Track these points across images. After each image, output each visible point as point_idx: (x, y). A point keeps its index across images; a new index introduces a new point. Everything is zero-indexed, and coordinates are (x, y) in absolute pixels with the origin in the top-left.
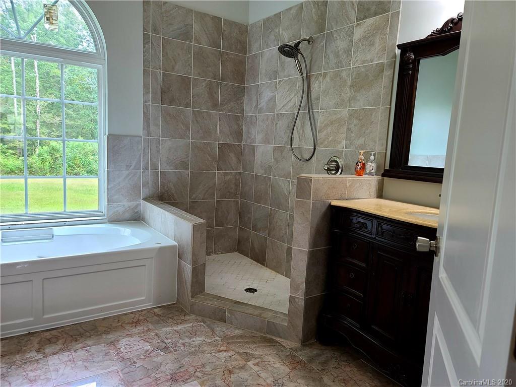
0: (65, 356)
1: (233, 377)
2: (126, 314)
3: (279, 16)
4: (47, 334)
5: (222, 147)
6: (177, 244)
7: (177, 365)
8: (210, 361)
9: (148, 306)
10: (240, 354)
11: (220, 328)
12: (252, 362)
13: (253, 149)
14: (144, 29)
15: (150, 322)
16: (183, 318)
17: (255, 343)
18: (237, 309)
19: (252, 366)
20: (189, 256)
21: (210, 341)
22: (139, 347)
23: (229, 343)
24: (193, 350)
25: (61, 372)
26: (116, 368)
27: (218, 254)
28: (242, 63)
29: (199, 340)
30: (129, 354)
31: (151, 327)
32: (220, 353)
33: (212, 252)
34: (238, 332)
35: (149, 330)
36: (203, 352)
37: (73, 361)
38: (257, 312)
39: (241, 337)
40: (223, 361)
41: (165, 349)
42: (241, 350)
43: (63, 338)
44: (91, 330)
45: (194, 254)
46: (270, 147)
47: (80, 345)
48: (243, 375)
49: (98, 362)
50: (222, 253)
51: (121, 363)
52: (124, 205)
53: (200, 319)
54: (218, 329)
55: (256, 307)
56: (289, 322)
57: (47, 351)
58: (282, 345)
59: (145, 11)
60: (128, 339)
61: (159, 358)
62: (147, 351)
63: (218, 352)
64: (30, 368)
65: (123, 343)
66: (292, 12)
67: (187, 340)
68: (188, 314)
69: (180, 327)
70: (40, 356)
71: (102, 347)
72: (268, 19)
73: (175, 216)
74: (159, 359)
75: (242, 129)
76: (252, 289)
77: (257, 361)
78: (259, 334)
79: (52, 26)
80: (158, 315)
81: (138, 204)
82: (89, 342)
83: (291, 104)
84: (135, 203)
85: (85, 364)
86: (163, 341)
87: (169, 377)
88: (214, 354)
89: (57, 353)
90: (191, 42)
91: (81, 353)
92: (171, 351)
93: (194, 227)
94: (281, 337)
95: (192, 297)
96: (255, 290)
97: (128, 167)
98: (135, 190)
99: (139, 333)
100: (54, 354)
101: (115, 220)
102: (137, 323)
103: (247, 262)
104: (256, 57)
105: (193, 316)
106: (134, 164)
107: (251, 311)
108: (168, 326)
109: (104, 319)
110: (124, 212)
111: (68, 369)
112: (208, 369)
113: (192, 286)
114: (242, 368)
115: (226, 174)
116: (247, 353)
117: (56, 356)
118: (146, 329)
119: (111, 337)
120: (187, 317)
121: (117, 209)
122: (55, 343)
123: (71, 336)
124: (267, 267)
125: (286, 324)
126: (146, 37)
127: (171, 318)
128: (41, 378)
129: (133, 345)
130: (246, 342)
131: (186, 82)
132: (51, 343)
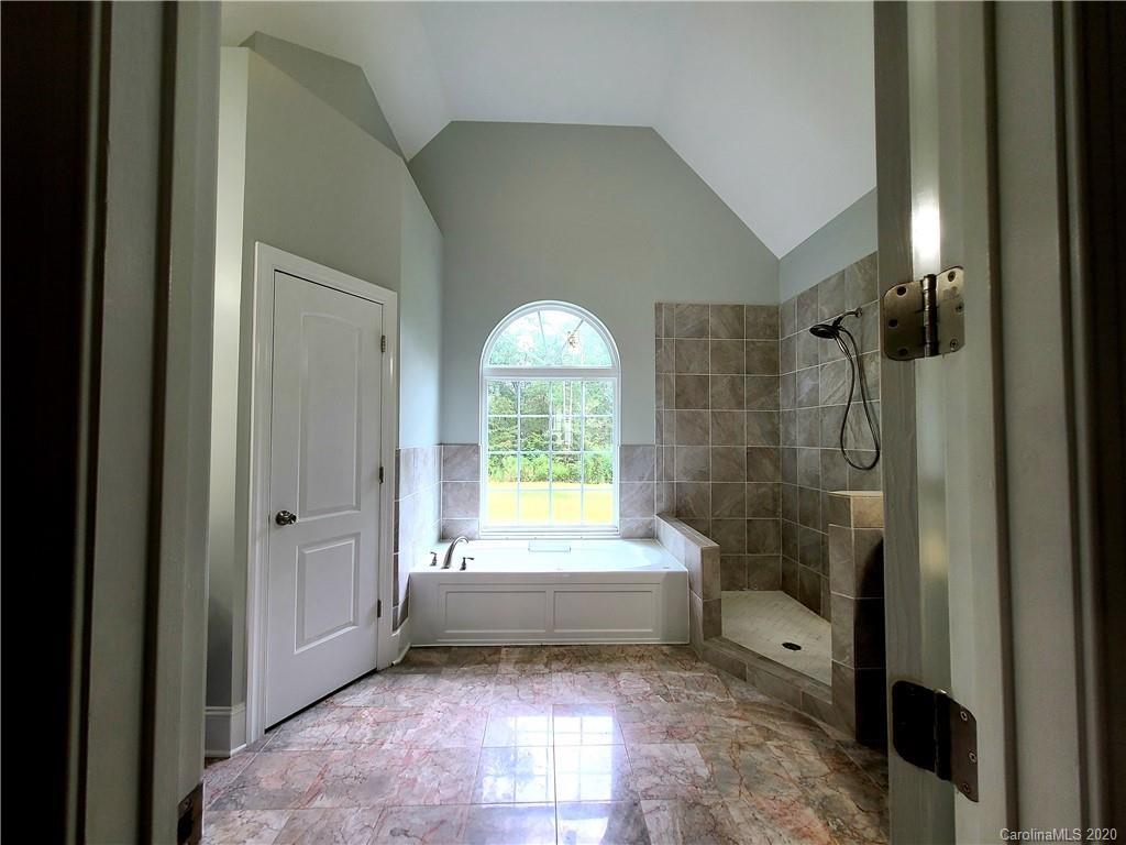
0: (567, 676)
1: (743, 754)
2: (631, 645)
3: (815, 289)
4: (556, 649)
5: (751, 452)
6: (687, 570)
7: (676, 719)
8: (717, 725)
9: (656, 641)
10: (759, 728)
11: (738, 688)
12: (775, 742)
13: (794, 452)
14: (656, 335)
15: (656, 661)
16: (693, 663)
17: (781, 718)
18: (763, 667)
19: (772, 748)
20: (699, 587)
21: (721, 700)
22: (638, 686)
23: (745, 710)
24: (698, 705)
25: (561, 691)
26: (612, 702)
27: (753, 590)
28: (774, 349)
29: (707, 695)
30: (627, 690)
31: (655, 666)
32: (732, 719)
33: (744, 586)
34: (761, 698)
35: (652, 669)
36: (710, 712)
37: (573, 683)
38: (789, 676)
39: (765, 705)
40: (734, 729)
41: (666, 696)
42: (761, 723)
43: (569, 657)
44: (595, 655)
45: (704, 586)
46: (817, 450)
47: (583, 668)
48: (758, 756)
49: (596, 691)
50: (759, 590)
51: (617, 699)
52: (638, 520)
53: (714, 669)
54: (736, 688)
55: (788, 669)
56: (833, 700)
57: (553, 667)
58: (824, 732)
59: (656, 318)
60: (628, 673)
62: (646, 692)
63: (730, 717)
64: (536, 680)
65: (624, 676)
66: (831, 282)
67: (693, 692)
68: (700, 660)
69: (687, 674)
70: (547, 670)
71: (602, 676)
72: (802, 295)
73: (684, 537)
74: (656, 706)
75: (778, 429)
76: (794, 645)
77: (781, 743)
78: (791, 708)
80: (665, 654)
81: (652, 520)
82: (591, 667)
83: (839, 394)
84: (648, 519)
85: (584, 689)
86: (665, 686)
87: (664, 730)
88: (723, 718)
89: (561, 671)
90: (708, 338)
91: (582, 677)
92: (672, 700)
93: (703, 552)
94: (824, 721)
95: (705, 639)
96: (799, 648)
97: (641, 479)
98: (649, 502)
99: (641, 670)
100: (558, 671)
101: (628, 536)
102: (641, 658)
103: (793, 606)
104: (791, 341)
105: (706, 665)
106: (647, 475)
107: (779, 672)
108: (674, 670)
109: (609, 646)
110: (637, 528)
111: (568, 689)
112: (712, 734)
113: (704, 625)
114: (758, 746)
115: (759, 486)
116: (769, 730)
117: (560, 674)
118: (649, 667)
119: (613, 667)
120: (699, 664)
121: (631, 524)
122: (561, 660)
123: (577, 657)
124: (823, 617)
125: (830, 703)
126: (658, 343)
127: (679, 661)
128: (544, 693)
129: (632, 682)
130: (772, 715)
131: (703, 382)
132: (557, 659)
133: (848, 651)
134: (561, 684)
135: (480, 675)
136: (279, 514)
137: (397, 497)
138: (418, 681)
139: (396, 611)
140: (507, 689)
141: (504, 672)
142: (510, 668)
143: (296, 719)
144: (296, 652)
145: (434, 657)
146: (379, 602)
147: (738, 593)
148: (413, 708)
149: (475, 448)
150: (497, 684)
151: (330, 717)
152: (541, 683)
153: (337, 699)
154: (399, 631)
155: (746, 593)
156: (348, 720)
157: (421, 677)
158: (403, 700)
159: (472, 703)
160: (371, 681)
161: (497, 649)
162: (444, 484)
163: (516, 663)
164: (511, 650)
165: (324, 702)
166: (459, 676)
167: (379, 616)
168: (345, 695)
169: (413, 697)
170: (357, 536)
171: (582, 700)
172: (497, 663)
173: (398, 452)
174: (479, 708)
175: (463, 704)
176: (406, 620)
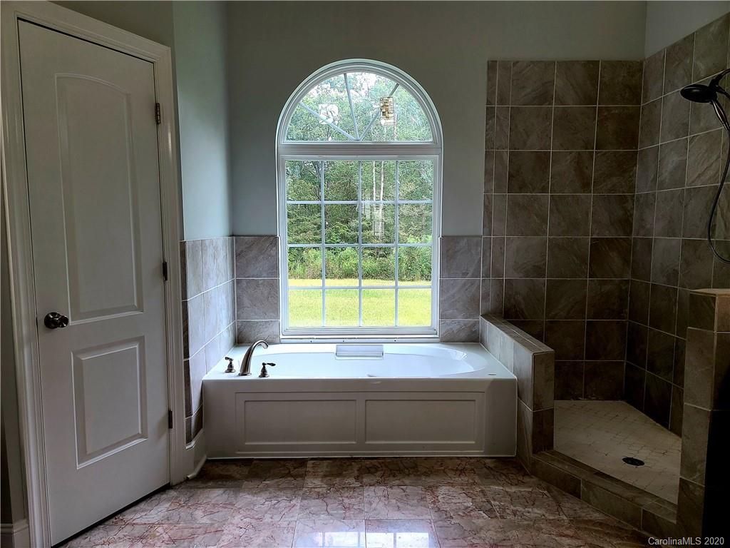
0: (380, 490)
2: (451, 458)
3: (690, 39)
4: (368, 462)
5: (596, 244)
6: (516, 377)
7: (501, 536)
8: (546, 544)
9: (477, 453)
11: (570, 504)
13: (649, 243)
14: (489, 102)
15: (478, 475)
16: (521, 478)
17: (618, 537)
18: (596, 483)
20: (529, 396)
21: (551, 518)
22: (458, 501)
23: (579, 528)
24: (526, 523)
25: (374, 505)
26: (430, 517)
27: (590, 399)
28: (634, 117)
29: (537, 512)
30: (446, 505)
31: (477, 480)
32: (563, 538)
33: (581, 396)
34: (597, 516)
35: (474, 483)
36: (539, 529)
37: (387, 497)
38: (628, 494)
39: (601, 524)
41: (490, 512)
42: (596, 542)
43: (382, 470)
44: (411, 468)
45: (535, 395)
46: (677, 240)
47: (397, 482)
49: (412, 506)
50: (597, 399)
51: (436, 514)
52: (460, 322)
53: (544, 485)
54: (568, 505)
55: (629, 487)
56: (679, 518)
57: (365, 480)
59: (489, 79)
60: (448, 487)
61: (480, 520)
62: (467, 508)
63: (561, 536)
64: (346, 494)
65: (443, 491)
66: (712, 29)
67: (520, 509)
68: (528, 475)
69: (514, 489)
70: (357, 484)
71: (419, 490)
72: (674, 46)
73: (514, 341)
74: (480, 522)
75: (631, 215)
76: (636, 460)
78: (630, 527)
79: (389, 121)
80: (489, 468)
81: (476, 322)
82: (407, 482)
83: (711, 173)
84: (472, 320)
85: (399, 504)
86: (489, 502)
88: (554, 537)
89: (373, 485)
90: (551, 104)
91: (397, 491)
92: (496, 517)
95: (534, 452)
96: (642, 463)
97: (465, 274)
98: (474, 301)
99: (462, 484)
100: (370, 486)
101: (448, 340)
102: (462, 472)
103: (636, 418)
104: (656, 106)
105: (535, 479)
106: (471, 270)
107: (618, 489)
108: (499, 485)
109: (426, 458)
110: (459, 331)
111: (381, 504)
113: (533, 437)
115: (605, 282)
117: (372, 488)
118: (471, 481)
119: (431, 481)
120: (527, 479)
121: (451, 327)
122: (373, 473)
123: (391, 470)
124: (671, 430)
125: (675, 522)
126: (490, 112)
127: (504, 475)
128: (355, 507)
129: (452, 496)
130: (607, 534)
131: (542, 160)
132: (369, 472)
133: (699, 466)
134: (375, 497)
135: (285, 489)
136: (47, 317)
137: (185, 296)
138: (217, 495)
139: (189, 421)
140: (315, 504)
141: (311, 485)
142: (317, 482)
143: (84, 536)
144: (79, 467)
145: (233, 470)
146: (170, 413)
147: (573, 402)
148: (212, 524)
149: (273, 240)
150: (303, 499)
151: (121, 534)
152: (351, 497)
153: (128, 516)
154: (193, 443)
155: (583, 402)
156: (142, 538)
157: (220, 491)
158: (201, 517)
159: (276, 518)
160: (164, 496)
161: (302, 463)
162: (239, 282)
163: (325, 476)
164: (318, 462)
165: (114, 520)
166: (262, 491)
167: (170, 426)
168: (136, 512)
169: (212, 513)
170: (141, 340)
171: (397, 515)
172: (303, 476)
173: (183, 244)
174: (284, 524)
175: (267, 519)
176: (202, 430)
